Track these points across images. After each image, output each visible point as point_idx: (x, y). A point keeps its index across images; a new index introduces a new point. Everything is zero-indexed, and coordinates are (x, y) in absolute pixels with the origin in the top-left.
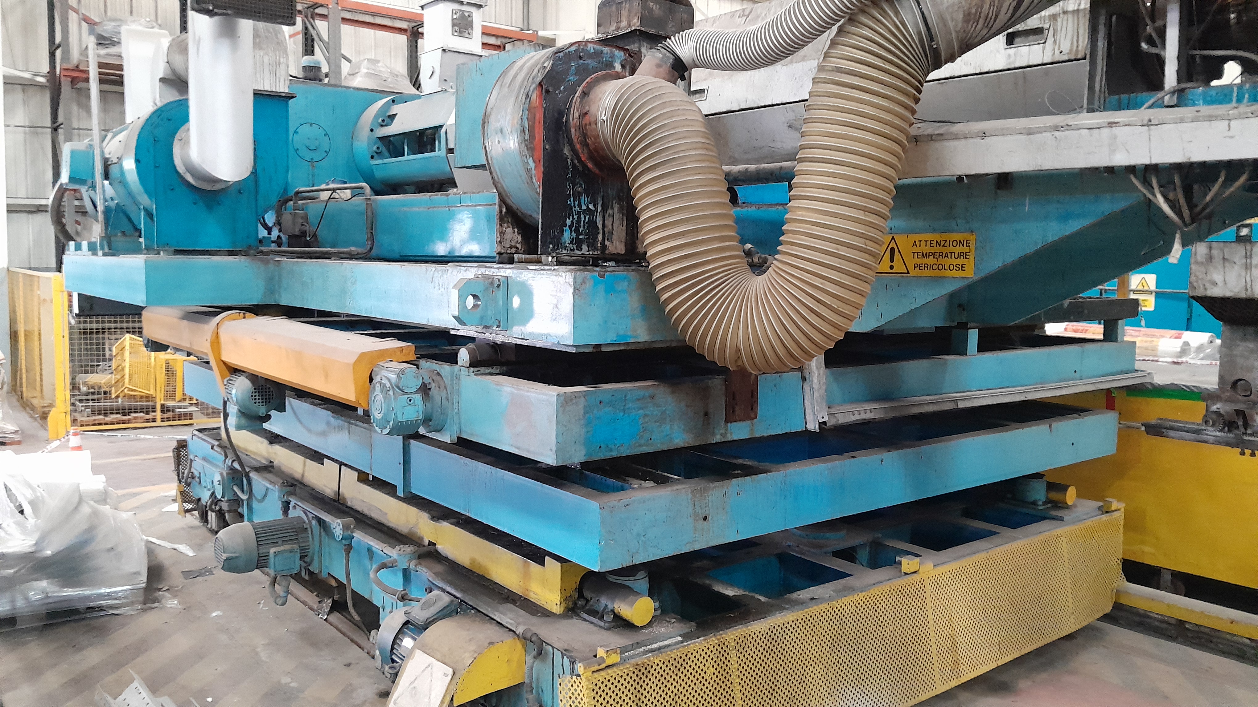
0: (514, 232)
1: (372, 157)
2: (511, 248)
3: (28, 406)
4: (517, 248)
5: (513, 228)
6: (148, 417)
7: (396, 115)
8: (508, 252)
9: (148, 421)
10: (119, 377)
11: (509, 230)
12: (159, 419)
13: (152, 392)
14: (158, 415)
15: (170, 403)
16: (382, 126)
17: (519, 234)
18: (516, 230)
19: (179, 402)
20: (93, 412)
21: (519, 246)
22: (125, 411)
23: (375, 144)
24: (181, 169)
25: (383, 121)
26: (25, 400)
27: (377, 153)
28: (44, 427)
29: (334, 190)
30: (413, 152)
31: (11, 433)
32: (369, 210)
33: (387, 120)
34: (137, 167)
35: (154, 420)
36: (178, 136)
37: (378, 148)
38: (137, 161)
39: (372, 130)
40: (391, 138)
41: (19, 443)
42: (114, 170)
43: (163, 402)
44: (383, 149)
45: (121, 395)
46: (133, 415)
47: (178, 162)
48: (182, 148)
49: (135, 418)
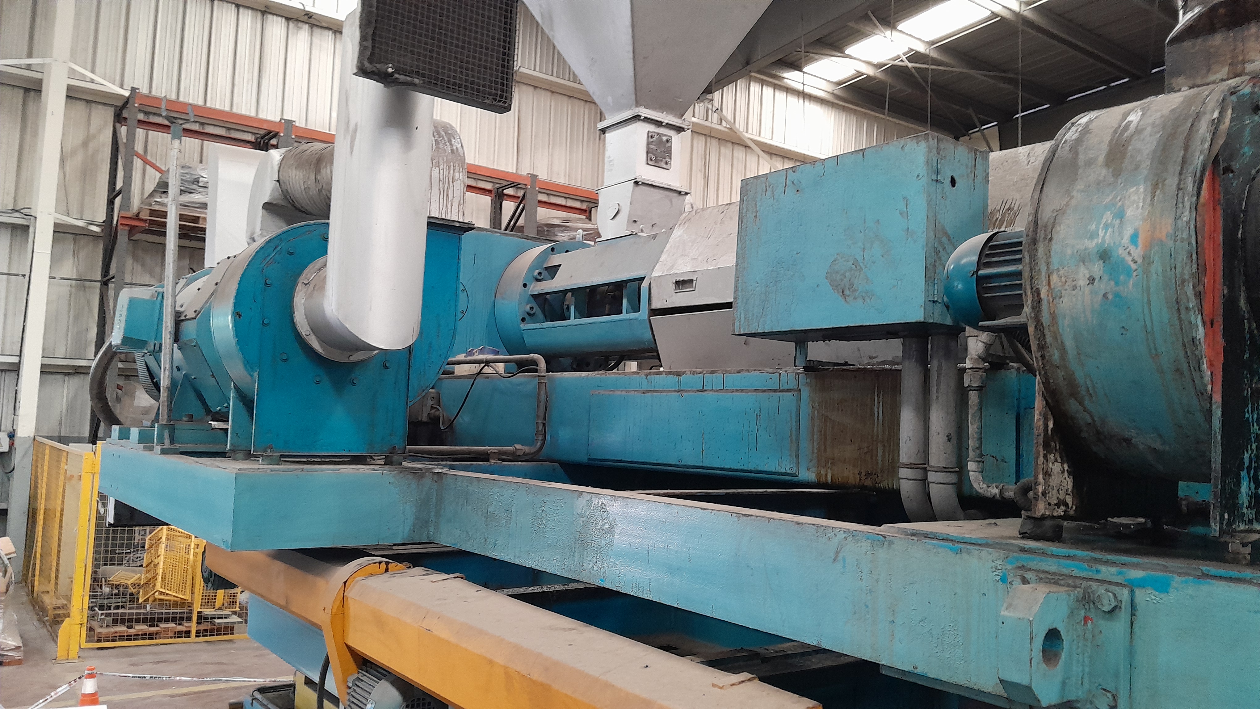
0: (1063, 472)
1: (523, 320)
2: (1058, 505)
3: (37, 603)
4: (1066, 505)
5: (1062, 463)
6: (180, 628)
7: (560, 265)
8: (1055, 514)
9: (179, 635)
10: (149, 576)
11: (1056, 468)
12: (193, 633)
13: (187, 597)
14: (193, 626)
15: (208, 612)
16: (538, 280)
17: (1069, 473)
18: (1066, 466)
19: (220, 609)
20: (115, 622)
21: (1069, 500)
22: (152, 621)
23: (528, 304)
24: (304, 329)
25: (540, 273)
26: (35, 595)
27: (528, 314)
28: (54, 637)
29: (487, 363)
30: (583, 313)
31: (12, 650)
32: (543, 392)
33: (545, 273)
34: (236, 325)
35: (188, 633)
36: (302, 279)
37: (532, 308)
38: (237, 315)
39: (525, 285)
40: (548, 296)
41: (19, 662)
42: (190, 330)
43: (199, 610)
44: (537, 310)
45: (151, 600)
46: (163, 625)
47: (300, 318)
48: (309, 297)
49: (166, 630)
